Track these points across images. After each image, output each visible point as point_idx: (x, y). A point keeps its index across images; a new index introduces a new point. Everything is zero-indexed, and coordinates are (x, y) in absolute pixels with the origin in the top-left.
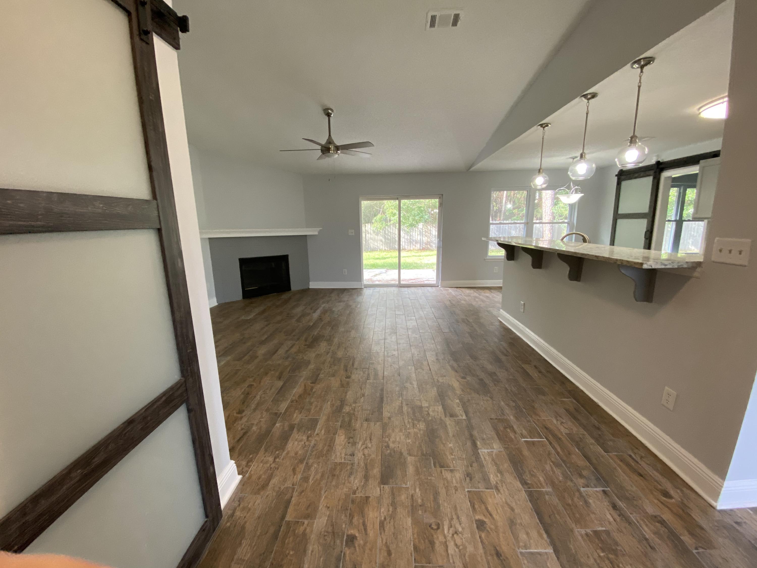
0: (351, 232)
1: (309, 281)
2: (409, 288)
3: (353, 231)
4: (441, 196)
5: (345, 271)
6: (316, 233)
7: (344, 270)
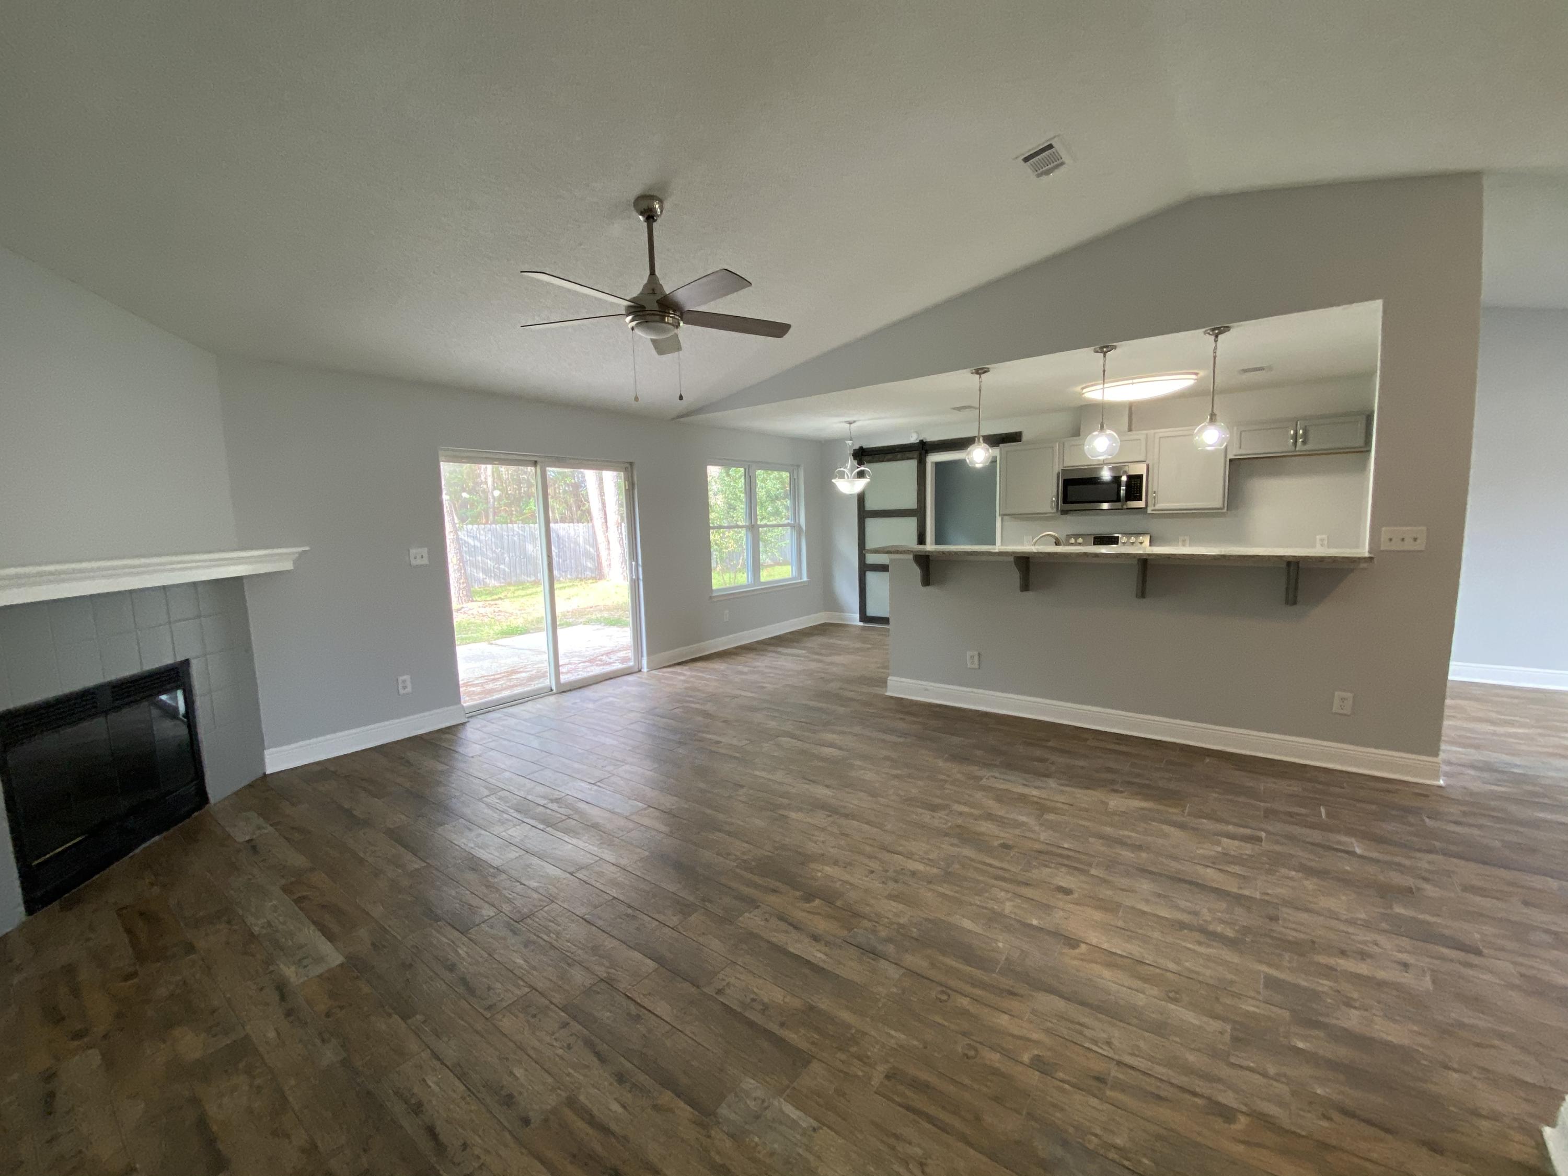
0: (419, 556)
1: (264, 749)
2: (582, 690)
3: (424, 551)
4: (628, 465)
5: (404, 681)
6: (288, 566)
7: (401, 679)
